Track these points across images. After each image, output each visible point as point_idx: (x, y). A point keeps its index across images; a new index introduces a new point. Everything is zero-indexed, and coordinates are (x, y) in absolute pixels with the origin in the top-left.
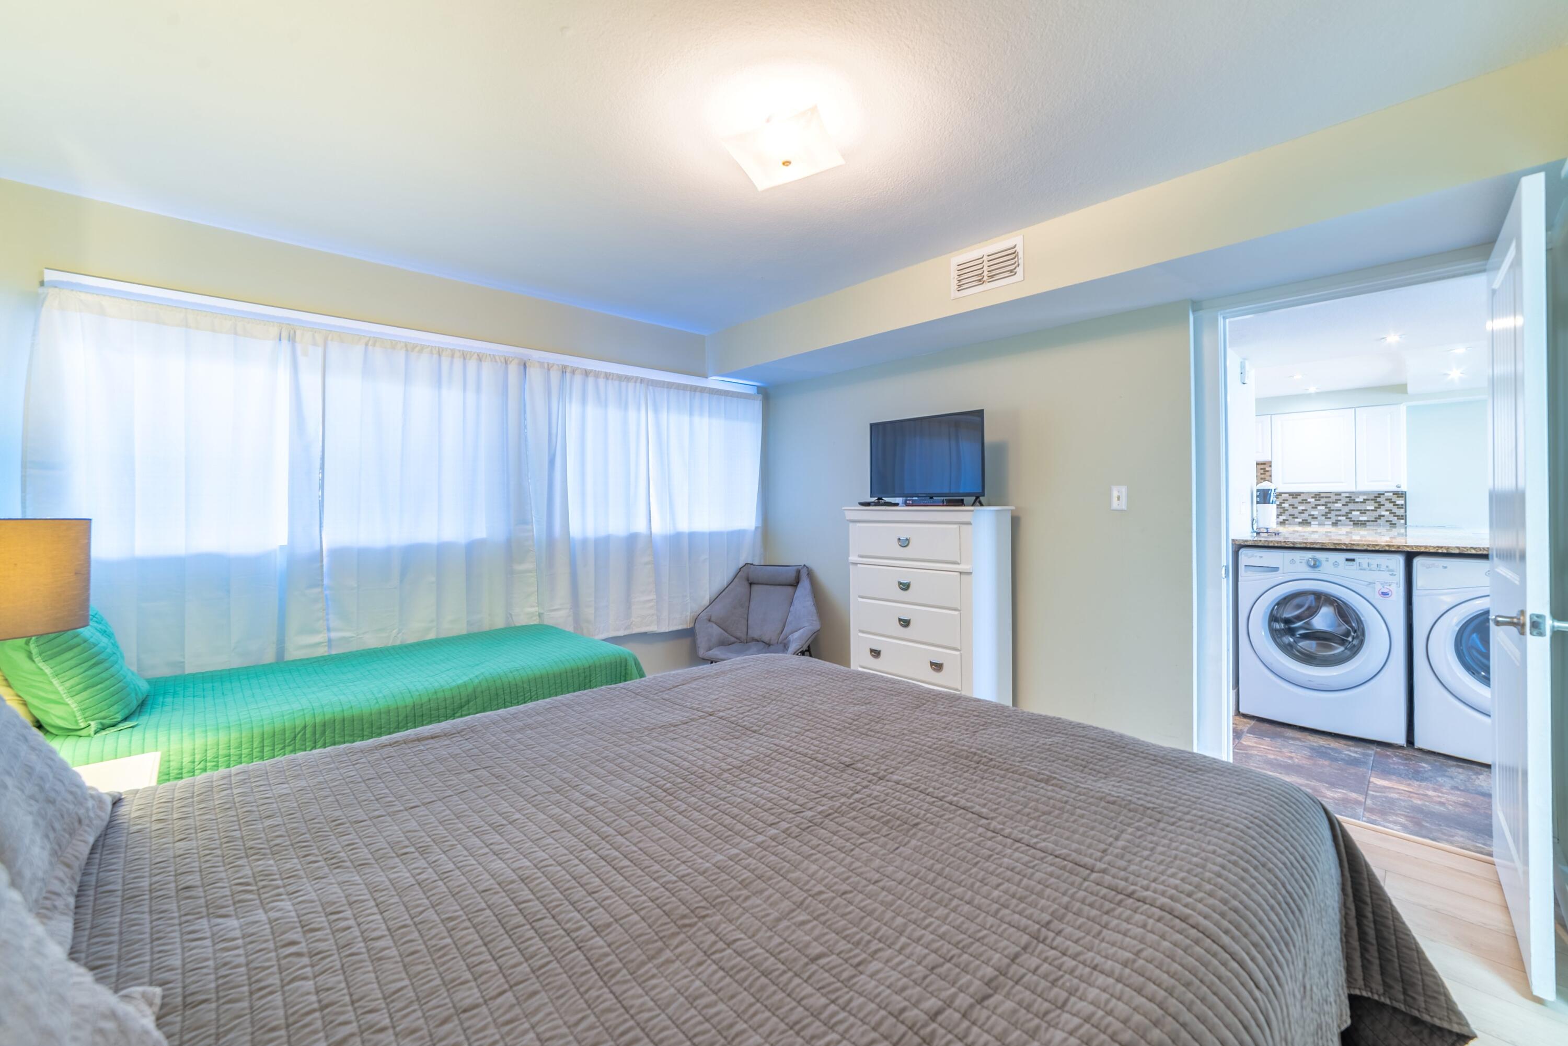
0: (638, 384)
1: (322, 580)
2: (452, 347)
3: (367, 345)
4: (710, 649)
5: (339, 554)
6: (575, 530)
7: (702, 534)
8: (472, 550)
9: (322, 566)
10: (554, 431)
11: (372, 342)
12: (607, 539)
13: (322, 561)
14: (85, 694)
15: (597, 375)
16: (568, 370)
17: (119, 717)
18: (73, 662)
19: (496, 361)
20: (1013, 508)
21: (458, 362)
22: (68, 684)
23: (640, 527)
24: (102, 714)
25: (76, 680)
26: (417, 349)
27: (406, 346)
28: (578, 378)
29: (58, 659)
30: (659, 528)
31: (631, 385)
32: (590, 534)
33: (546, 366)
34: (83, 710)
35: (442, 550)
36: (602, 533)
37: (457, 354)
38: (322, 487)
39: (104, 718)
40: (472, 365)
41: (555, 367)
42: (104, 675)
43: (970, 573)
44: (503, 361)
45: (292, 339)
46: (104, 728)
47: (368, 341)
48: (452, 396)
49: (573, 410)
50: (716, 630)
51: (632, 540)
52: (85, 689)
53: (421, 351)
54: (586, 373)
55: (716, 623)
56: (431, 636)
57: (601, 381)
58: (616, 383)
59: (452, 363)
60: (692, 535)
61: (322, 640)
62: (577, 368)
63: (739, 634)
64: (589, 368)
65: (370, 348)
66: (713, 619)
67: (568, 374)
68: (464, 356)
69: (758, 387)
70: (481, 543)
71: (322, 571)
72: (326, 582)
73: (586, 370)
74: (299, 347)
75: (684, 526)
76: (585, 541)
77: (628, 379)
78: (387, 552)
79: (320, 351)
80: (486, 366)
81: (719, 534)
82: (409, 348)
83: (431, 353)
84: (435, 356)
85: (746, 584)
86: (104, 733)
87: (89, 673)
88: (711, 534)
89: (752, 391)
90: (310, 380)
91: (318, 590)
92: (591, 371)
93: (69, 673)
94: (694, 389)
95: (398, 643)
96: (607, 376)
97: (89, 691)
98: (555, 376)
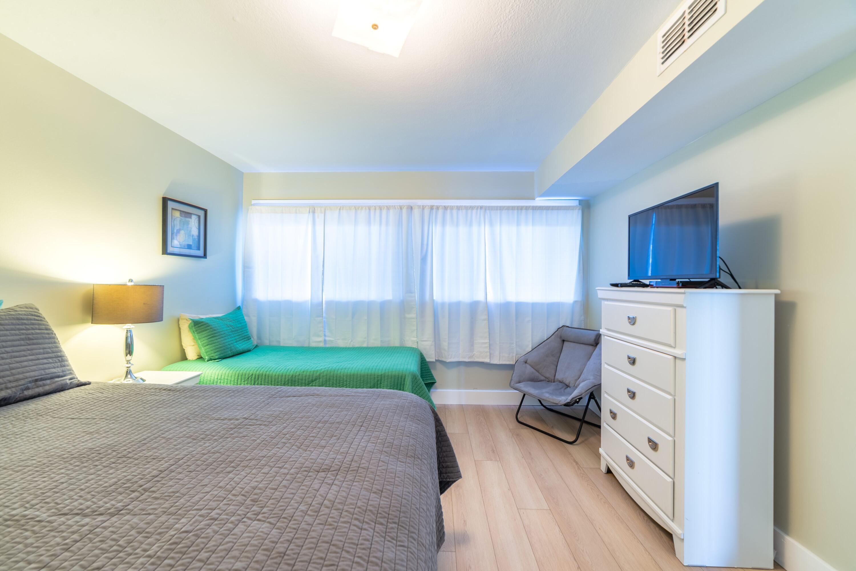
0: (479, 210)
1: (323, 314)
2: (375, 205)
3: (340, 209)
4: (519, 382)
5: (329, 303)
6: (437, 297)
7: (526, 304)
8: (384, 306)
9: (323, 308)
10: (425, 242)
11: (341, 208)
12: (458, 304)
13: (323, 306)
14: (207, 347)
15: (452, 208)
16: (434, 208)
17: (217, 357)
18: (205, 335)
19: (395, 209)
20: (777, 291)
21: (378, 211)
22: (203, 342)
23: (480, 297)
24: (212, 355)
25: (205, 341)
26: (360, 209)
27: (355, 208)
28: (440, 211)
29: (201, 334)
30: (493, 298)
31: (474, 211)
32: (447, 300)
33: (422, 207)
34: (206, 352)
35: (370, 304)
36: (454, 299)
37: (377, 208)
38: (323, 274)
39: (212, 357)
40: (384, 212)
41: (427, 207)
42: (215, 341)
43: (684, 359)
44: (399, 207)
45: (314, 212)
46: (211, 360)
47: (340, 208)
48: (375, 228)
49: (437, 230)
50: (529, 369)
51: (474, 306)
52: (207, 345)
53: (362, 208)
54: (445, 208)
55: (530, 365)
56: (365, 345)
57: (455, 211)
58: (464, 211)
59: (375, 212)
60: (518, 305)
61: (322, 340)
62: (439, 206)
63: (548, 375)
64: (447, 205)
65: (341, 211)
66: (528, 362)
67: (434, 210)
68: (381, 208)
69: (579, 200)
70: (389, 302)
71: (323, 310)
72: (324, 315)
73: (445, 206)
74: (316, 215)
75: (512, 297)
76: (443, 304)
77: (472, 208)
78: (347, 304)
79: (323, 215)
80: (391, 211)
81: (542, 304)
82: (357, 208)
83: (366, 209)
84: (368, 210)
85: (559, 340)
86: (210, 361)
87: (209, 340)
88: (534, 305)
89: (576, 203)
90: (319, 228)
91: (320, 318)
92: (448, 206)
93: (203, 339)
94: (527, 208)
95: (351, 346)
96: (459, 208)
97: (209, 346)
98: (427, 211)
